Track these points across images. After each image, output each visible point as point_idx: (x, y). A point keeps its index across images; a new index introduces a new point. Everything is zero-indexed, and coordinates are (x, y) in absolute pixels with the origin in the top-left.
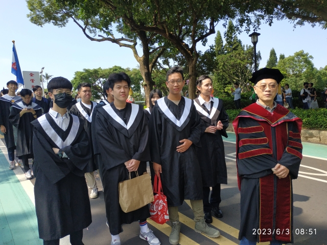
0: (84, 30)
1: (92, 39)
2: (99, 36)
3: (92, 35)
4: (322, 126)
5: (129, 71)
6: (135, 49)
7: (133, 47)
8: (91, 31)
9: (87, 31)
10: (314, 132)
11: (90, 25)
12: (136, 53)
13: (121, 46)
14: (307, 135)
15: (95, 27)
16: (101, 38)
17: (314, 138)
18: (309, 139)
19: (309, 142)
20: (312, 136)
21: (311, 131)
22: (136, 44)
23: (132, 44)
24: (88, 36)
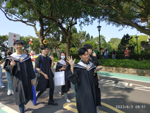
0: (6, 14)
1: (10, 20)
2: (15, 18)
3: (10, 18)
4: (128, 66)
5: (23, 38)
6: (35, 27)
7: (34, 26)
8: (9, 15)
9: (7, 15)
10: (126, 69)
11: (9, 12)
12: (36, 29)
13: (27, 25)
14: (123, 71)
15: (12, 13)
16: (16, 20)
17: (126, 72)
18: (124, 72)
19: (124, 73)
20: (125, 71)
21: (125, 69)
22: (35, 25)
23: (33, 24)
24: (8, 18)
